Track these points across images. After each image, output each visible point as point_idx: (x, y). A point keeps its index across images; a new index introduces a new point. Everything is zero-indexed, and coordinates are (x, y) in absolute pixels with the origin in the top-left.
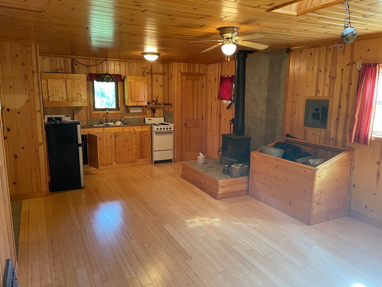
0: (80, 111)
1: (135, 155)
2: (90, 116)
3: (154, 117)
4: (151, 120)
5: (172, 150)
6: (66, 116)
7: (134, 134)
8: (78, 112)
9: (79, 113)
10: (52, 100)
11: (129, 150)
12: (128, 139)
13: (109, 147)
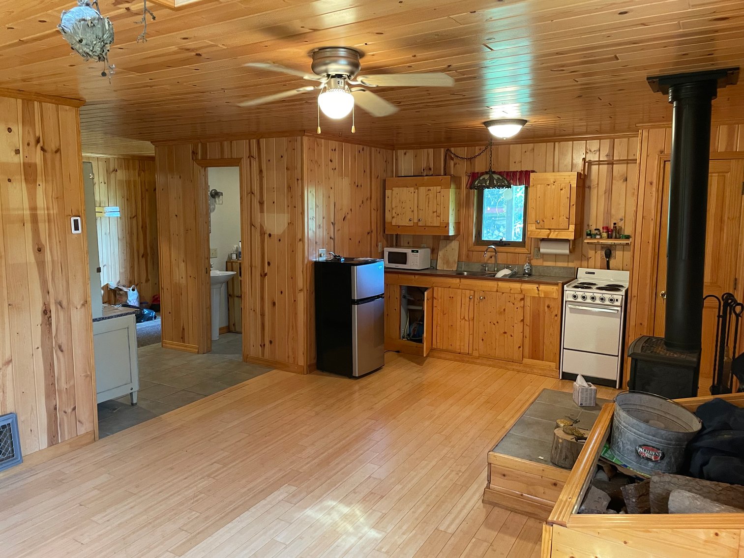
0: (450, 245)
1: (520, 347)
2: (468, 254)
3: (608, 268)
4: (594, 273)
5: (618, 356)
6: (413, 251)
7: (519, 299)
8: (446, 246)
9: (448, 247)
10: (396, 223)
11: (505, 333)
12: (504, 310)
13: (467, 318)
